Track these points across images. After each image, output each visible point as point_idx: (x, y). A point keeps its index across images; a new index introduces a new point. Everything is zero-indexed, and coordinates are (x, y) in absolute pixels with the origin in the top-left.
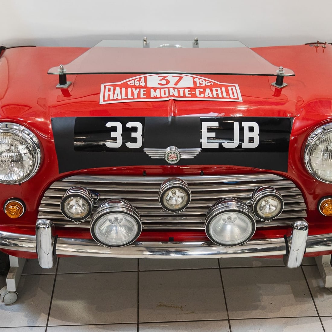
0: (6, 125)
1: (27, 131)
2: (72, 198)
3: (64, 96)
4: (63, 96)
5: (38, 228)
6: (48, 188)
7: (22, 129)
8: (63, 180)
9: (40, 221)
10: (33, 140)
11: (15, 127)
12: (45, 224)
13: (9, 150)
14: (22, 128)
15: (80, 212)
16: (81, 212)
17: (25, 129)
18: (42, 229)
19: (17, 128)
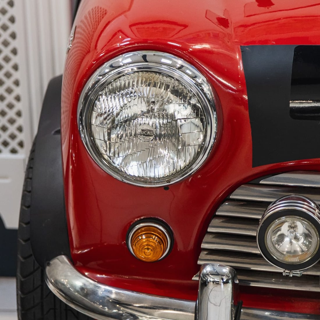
0: (144, 57)
1: (191, 70)
2: (283, 218)
3: (259, 5)
4: (257, 3)
5: (205, 284)
6: (225, 198)
7: (178, 66)
8: (261, 182)
9: (208, 269)
10: (202, 90)
11: (164, 60)
12: (217, 274)
13: (149, 112)
14: (180, 62)
15: (298, 249)
16: (302, 251)
17: (186, 65)
18: (211, 286)
19: (169, 62)
